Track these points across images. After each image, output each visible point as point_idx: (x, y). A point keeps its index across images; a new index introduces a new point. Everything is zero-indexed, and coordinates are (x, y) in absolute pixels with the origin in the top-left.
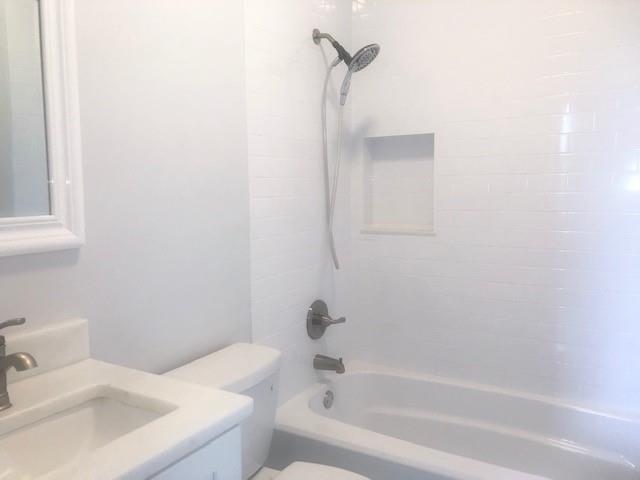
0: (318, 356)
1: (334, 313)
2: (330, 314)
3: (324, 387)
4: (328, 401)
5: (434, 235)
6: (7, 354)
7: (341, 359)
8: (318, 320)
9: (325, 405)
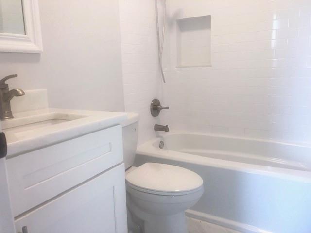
0: (156, 125)
1: (163, 104)
2: (161, 105)
3: (159, 139)
4: (161, 145)
5: (211, 66)
6: (10, 90)
7: (167, 126)
8: (156, 108)
9: (160, 147)
